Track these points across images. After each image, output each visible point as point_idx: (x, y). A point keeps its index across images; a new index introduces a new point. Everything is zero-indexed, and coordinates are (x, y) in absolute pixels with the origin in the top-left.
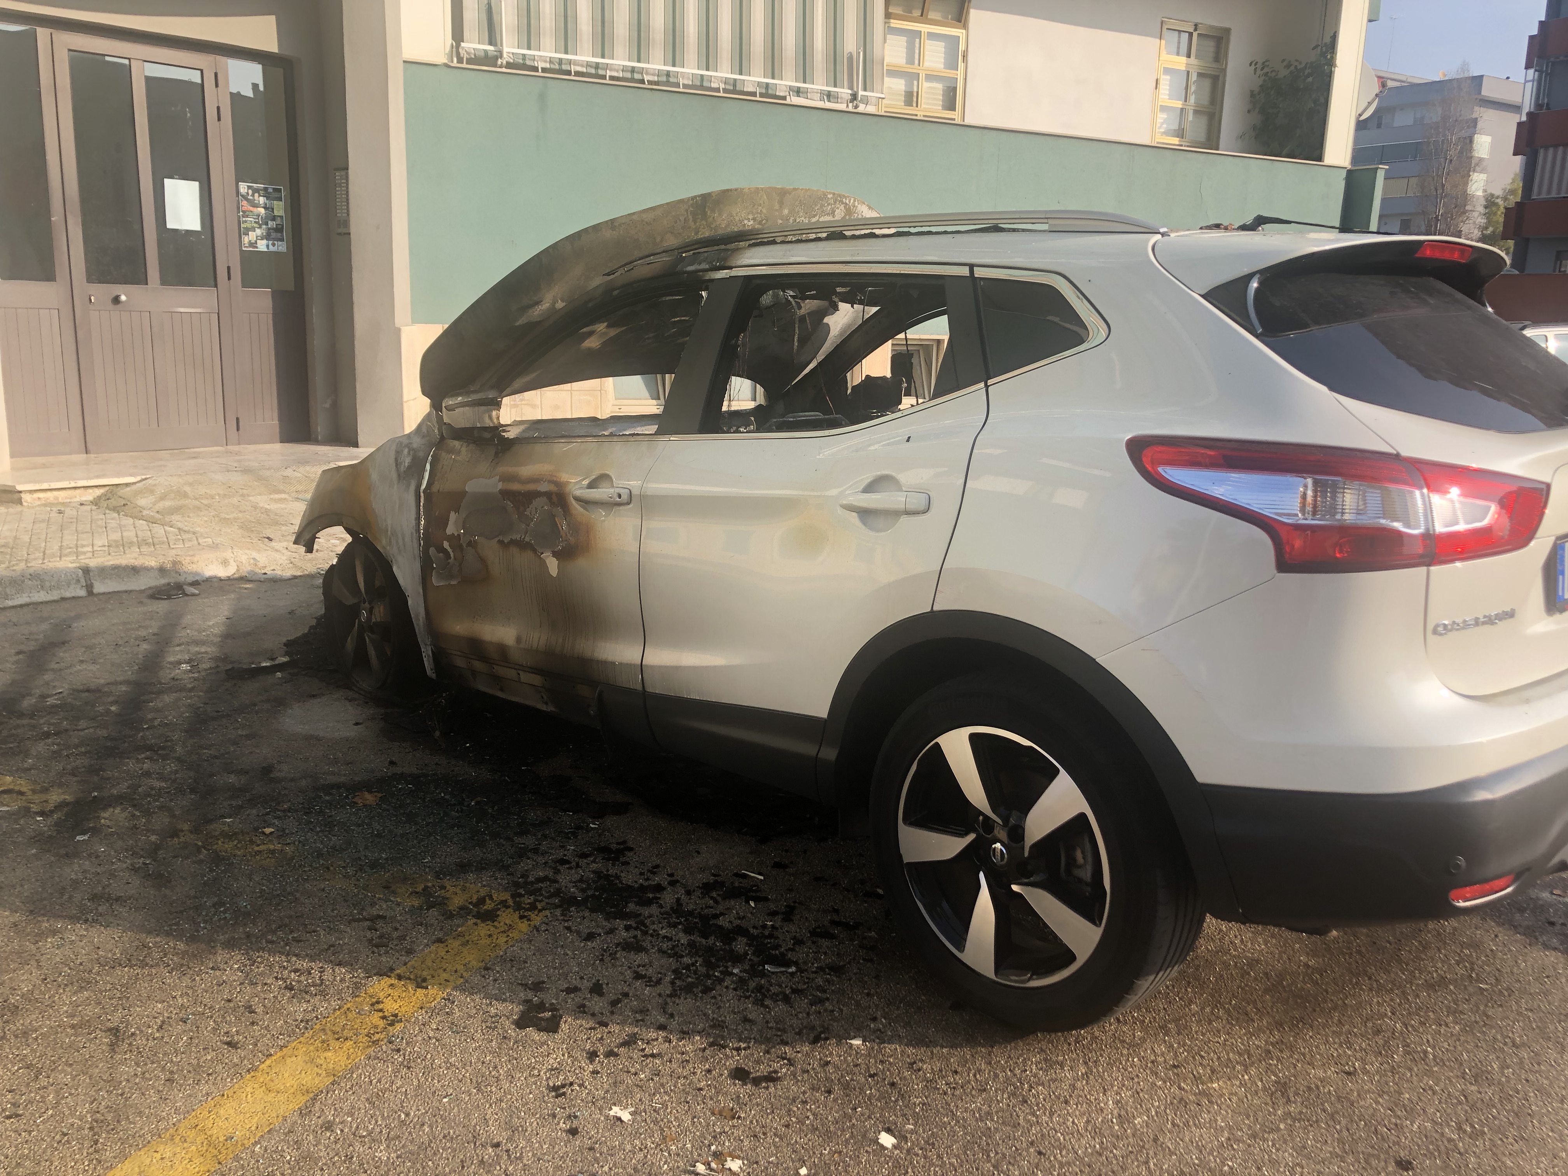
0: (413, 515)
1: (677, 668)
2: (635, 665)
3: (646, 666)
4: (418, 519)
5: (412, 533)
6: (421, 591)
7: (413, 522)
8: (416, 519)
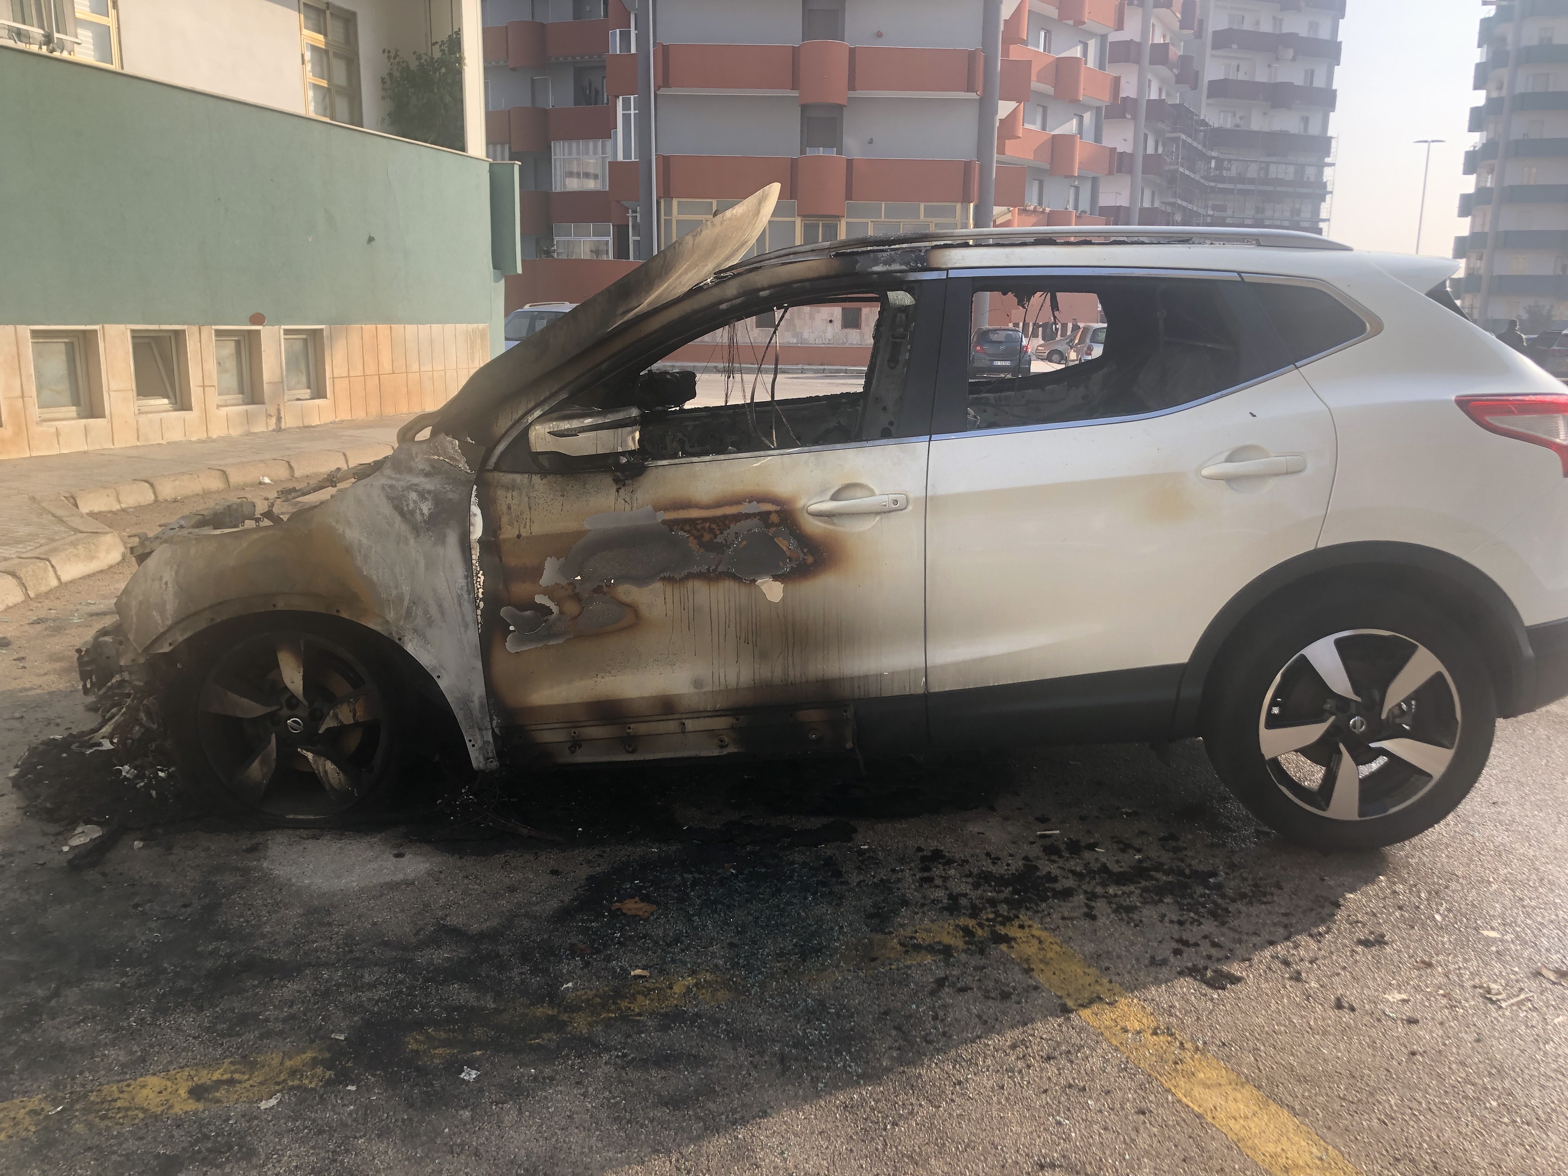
0: (460, 571)
1: (982, 660)
2: (916, 670)
3: (935, 667)
4: (470, 575)
5: (460, 597)
6: (479, 665)
7: (462, 582)
8: (466, 577)
